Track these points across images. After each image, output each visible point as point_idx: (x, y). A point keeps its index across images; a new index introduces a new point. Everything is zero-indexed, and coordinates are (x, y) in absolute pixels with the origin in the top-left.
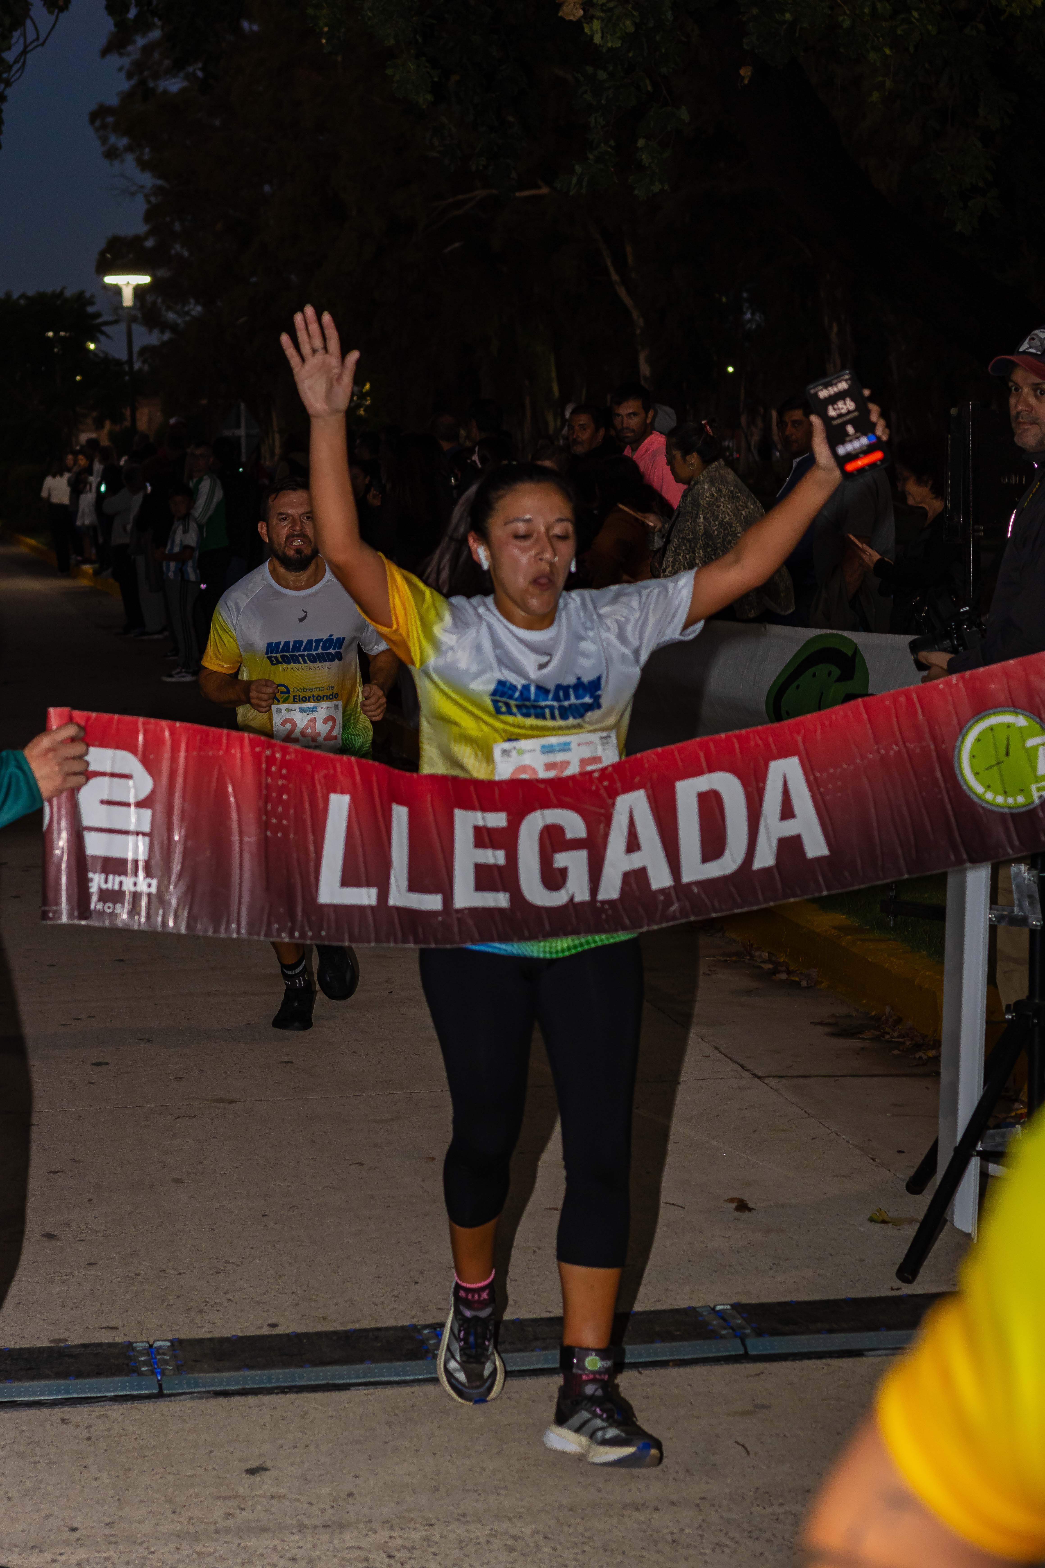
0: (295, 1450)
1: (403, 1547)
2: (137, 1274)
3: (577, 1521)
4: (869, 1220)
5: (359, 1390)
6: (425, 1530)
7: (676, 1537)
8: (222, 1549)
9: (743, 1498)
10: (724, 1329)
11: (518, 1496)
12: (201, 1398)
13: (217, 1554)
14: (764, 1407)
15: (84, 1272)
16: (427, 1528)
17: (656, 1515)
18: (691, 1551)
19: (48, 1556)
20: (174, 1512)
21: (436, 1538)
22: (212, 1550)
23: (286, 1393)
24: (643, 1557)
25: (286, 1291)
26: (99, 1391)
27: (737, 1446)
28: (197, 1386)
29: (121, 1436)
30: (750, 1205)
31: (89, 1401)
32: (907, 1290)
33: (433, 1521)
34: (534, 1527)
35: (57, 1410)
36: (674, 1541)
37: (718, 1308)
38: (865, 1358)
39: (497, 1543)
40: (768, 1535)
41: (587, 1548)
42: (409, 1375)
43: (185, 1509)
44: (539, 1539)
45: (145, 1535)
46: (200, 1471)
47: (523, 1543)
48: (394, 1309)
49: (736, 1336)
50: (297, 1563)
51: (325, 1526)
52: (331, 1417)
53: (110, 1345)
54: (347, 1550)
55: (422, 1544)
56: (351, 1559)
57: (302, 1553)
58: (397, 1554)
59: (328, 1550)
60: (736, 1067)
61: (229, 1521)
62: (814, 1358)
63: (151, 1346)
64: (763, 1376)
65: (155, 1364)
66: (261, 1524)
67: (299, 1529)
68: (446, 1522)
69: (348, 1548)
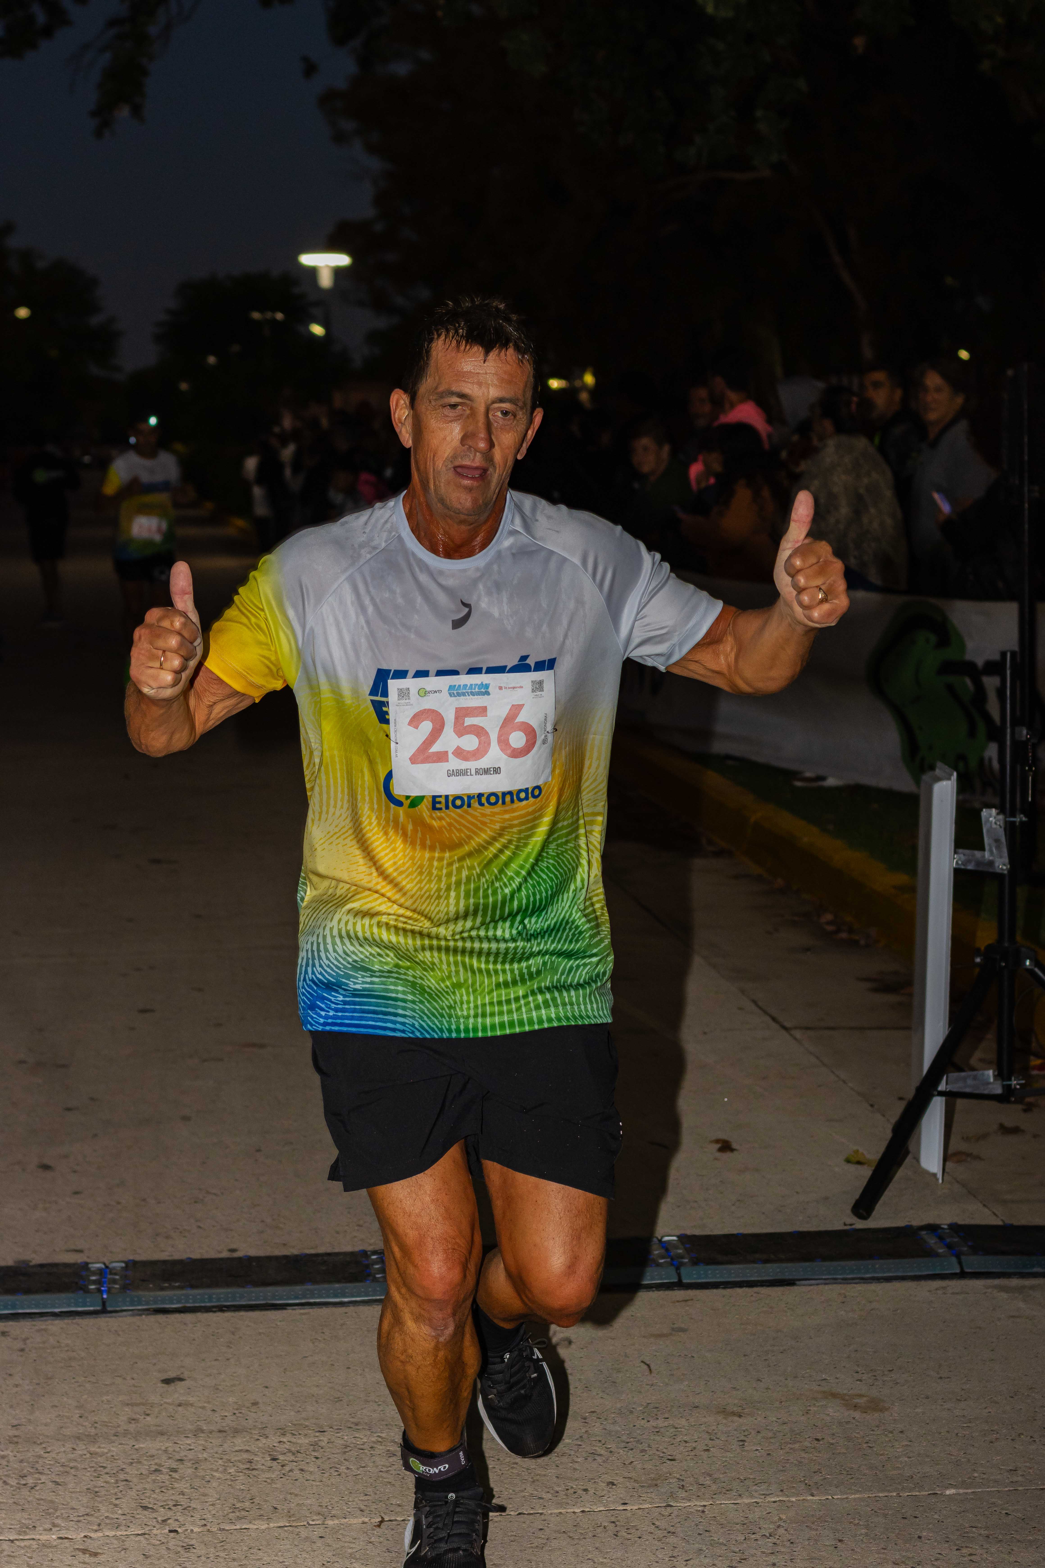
0: (216, 1363)
1: (290, 1451)
2: (118, 1203)
4: (845, 1160)
5: (295, 1309)
6: (315, 1436)
8: (115, 1449)
9: (631, 1412)
10: (663, 1258)
12: (141, 1315)
13: (109, 1455)
14: (681, 1330)
15: (68, 1200)
16: (317, 1434)
18: (565, 1459)
20: (81, 1417)
21: (323, 1444)
22: (106, 1451)
23: (223, 1311)
24: (517, 1463)
25: (256, 1220)
26: (45, 1307)
27: (642, 1364)
28: (140, 1304)
29: (54, 1348)
30: (734, 1146)
31: (33, 1316)
32: (860, 1224)
33: (326, 1429)
37: (666, 1239)
38: (795, 1287)
40: (645, 1446)
42: (345, 1297)
43: (93, 1414)
45: (47, 1436)
46: (119, 1380)
49: (672, 1265)
51: (220, 1431)
52: (260, 1334)
53: (66, 1265)
54: (234, 1454)
55: (308, 1449)
56: (235, 1461)
57: (191, 1455)
58: (281, 1457)
59: (217, 1453)
60: (767, 1019)
61: (131, 1425)
62: (746, 1287)
63: (107, 1267)
64: (690, 1303)
65: (104, 1283)
66: (161, 1428)
67: (195, 1433)
68: (338, 1429)
69: (236, 1451)
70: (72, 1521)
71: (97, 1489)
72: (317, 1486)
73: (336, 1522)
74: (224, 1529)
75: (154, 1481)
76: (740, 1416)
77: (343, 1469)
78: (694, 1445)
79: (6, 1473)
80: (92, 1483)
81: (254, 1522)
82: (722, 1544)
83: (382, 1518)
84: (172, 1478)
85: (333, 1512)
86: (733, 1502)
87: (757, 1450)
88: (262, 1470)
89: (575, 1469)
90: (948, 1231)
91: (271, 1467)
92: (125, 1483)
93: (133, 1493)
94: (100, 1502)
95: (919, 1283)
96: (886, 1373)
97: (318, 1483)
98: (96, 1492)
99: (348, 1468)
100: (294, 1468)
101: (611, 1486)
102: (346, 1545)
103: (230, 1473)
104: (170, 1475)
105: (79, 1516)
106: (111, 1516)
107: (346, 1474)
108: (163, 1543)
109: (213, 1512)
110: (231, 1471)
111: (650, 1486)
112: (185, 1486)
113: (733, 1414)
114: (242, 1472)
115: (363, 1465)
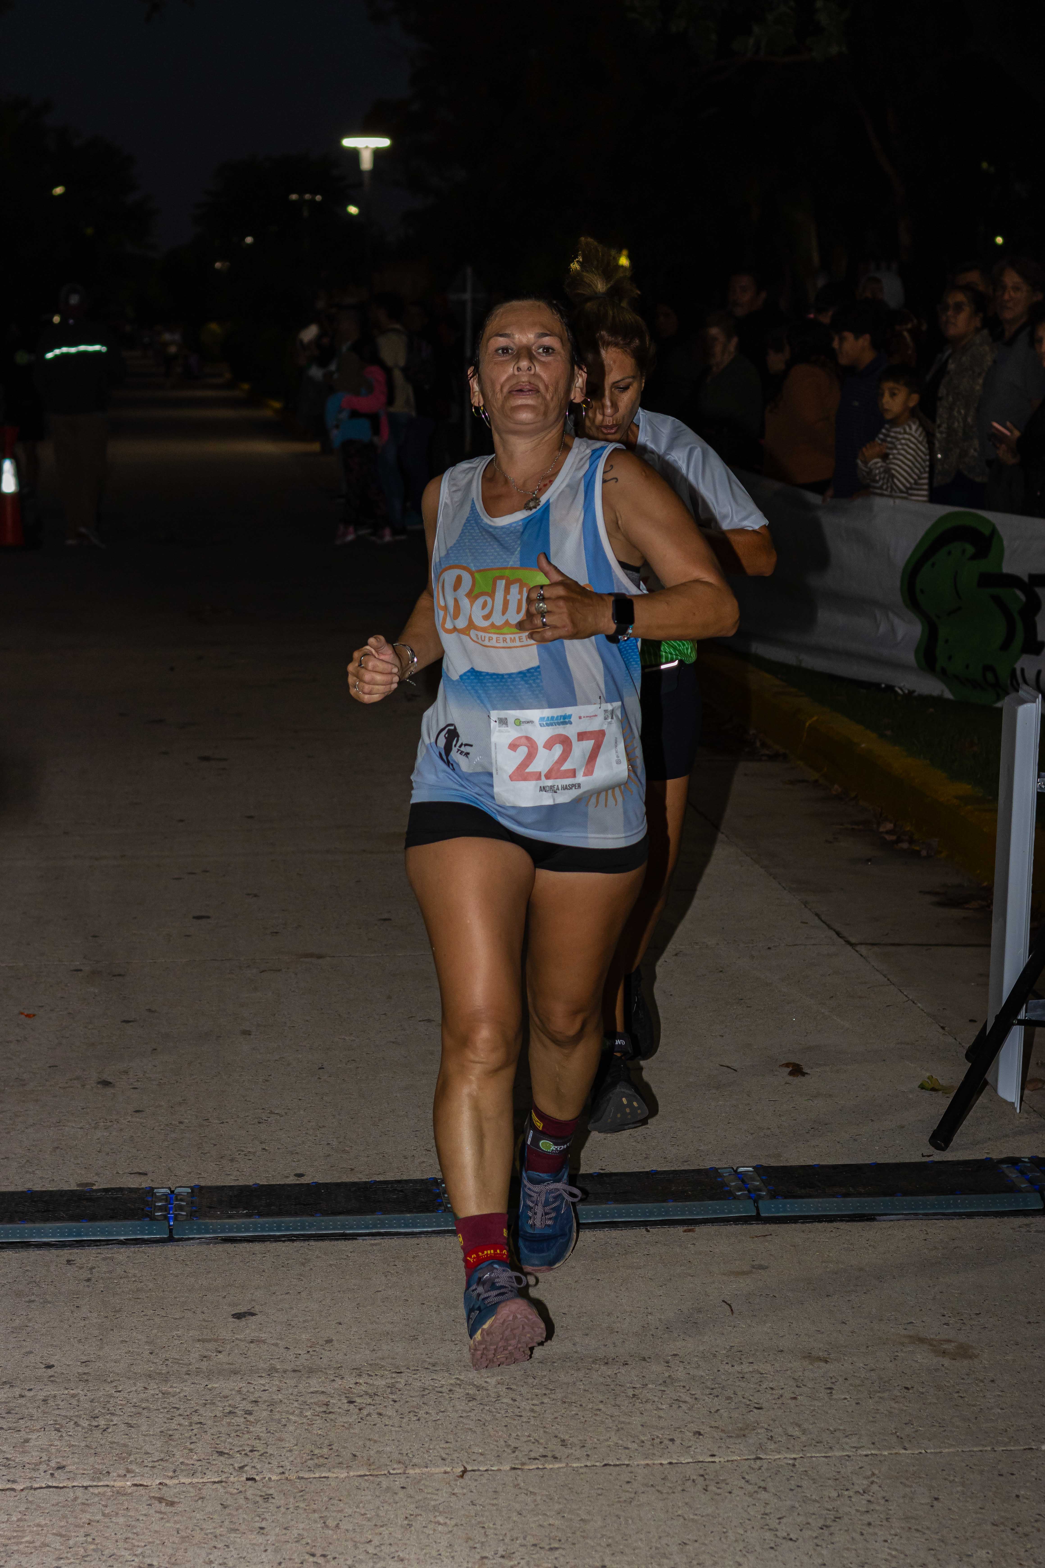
0: (287, 1296)
1: (366, 1393)
2: (181, 1123)
3: (545, 1373)
4: (919, 1087)
5: (365, 1240)
6: (392, 1378)
7: (637, 1392)
8: (188, 1389)
9: (715, 1356)
10: (741, 1190)
12: (208, 1244)
13: (182, 1395)
14: (762, 1267)
15: (129, 1118)
16: (394, 1375)
17: (623, 1370)
18: (649, 1406)
19: (17, 1391)
20: (151, 1353)
21: (400, 1386)
22: (178, 1390)
23: (293, 1241)
24: (600, 1410)
25: (322, 1143)
26: (110, 1234)
27: (724, 1303)
28: (207, 1232)
29: (121, 1278)
30: (805, 1070)
31: (98, 1244)
32: (938, 1156)
33: (402, 1369)
35: (66, 1251)
36: (634, 1395)
37: (741, 1169)
38: (876, 1223)
39: (459, 1392)
40: (730, 1393)
41: (546, 1400)
42: (416, 1227)
43: (163, 1350)
44: (502, 1389)
45: (118, 1374)
46: (189, 1314)
47: (485, 1392)
48: (424, 1162)
49: (750, 1198)
51: (294, 1371)
52: (331, 1265)
53: (131, 1190)
54: (310, 1395)
55: (385, 1391)
56: (312, 1403)
57: (265, 1396)
58: (358, 1400)
59: (292, 1394)
60: (832, 934)
61: (203, 1363)
62: (825, 1221)
63: (172, 1192)
64: (769, 1238)
65: (171, 1209)
66: (234, 1366)
67: (269, 1373)
68: (415, 1370)
69: (312, 1393)
70: (147, 1466)
71: (170, 1432)
72: (396, 1431)
73: (417, 1471)
74: (302, 1478)
75: (229, 1424)
76: (826, 1362)
77: (421, 1413)
78: (781, 1392)
79: (77, 1413)
80: (165, 1425)
81: (333, 1470)
82: (815, 1501)
83: (464, 1467)
84: (247, 1421)
85: (415, 1460)
86: (823, 1455)
87: (845, 1399)
88: (339, 1414)
89: (660, 1417)
90: (1029, 1165)
91: (349, 1411)
92: (199, 1426)
93: (208, 1437)
94: (175, 1447)
95: (1002, 1219)
96: (973, 1316)
97: (397, 1429)
98: (170, 1436)
99: (427, 1413)
100: (371, 1411)
101: (697, 1436)
102: (429, 1496)
103: (306, 1416)
104: (245, 1418)
105: (153, 1461)
106: (186, 1461)
107: (425, 1419)
108: (241, 1492)
109: (291, 1459)
110: (307, 1414)
111: (738, 1437)
112: (261, 1430)
113: (819, 1359)
114: (318, 1416)
115: (442, 1410)
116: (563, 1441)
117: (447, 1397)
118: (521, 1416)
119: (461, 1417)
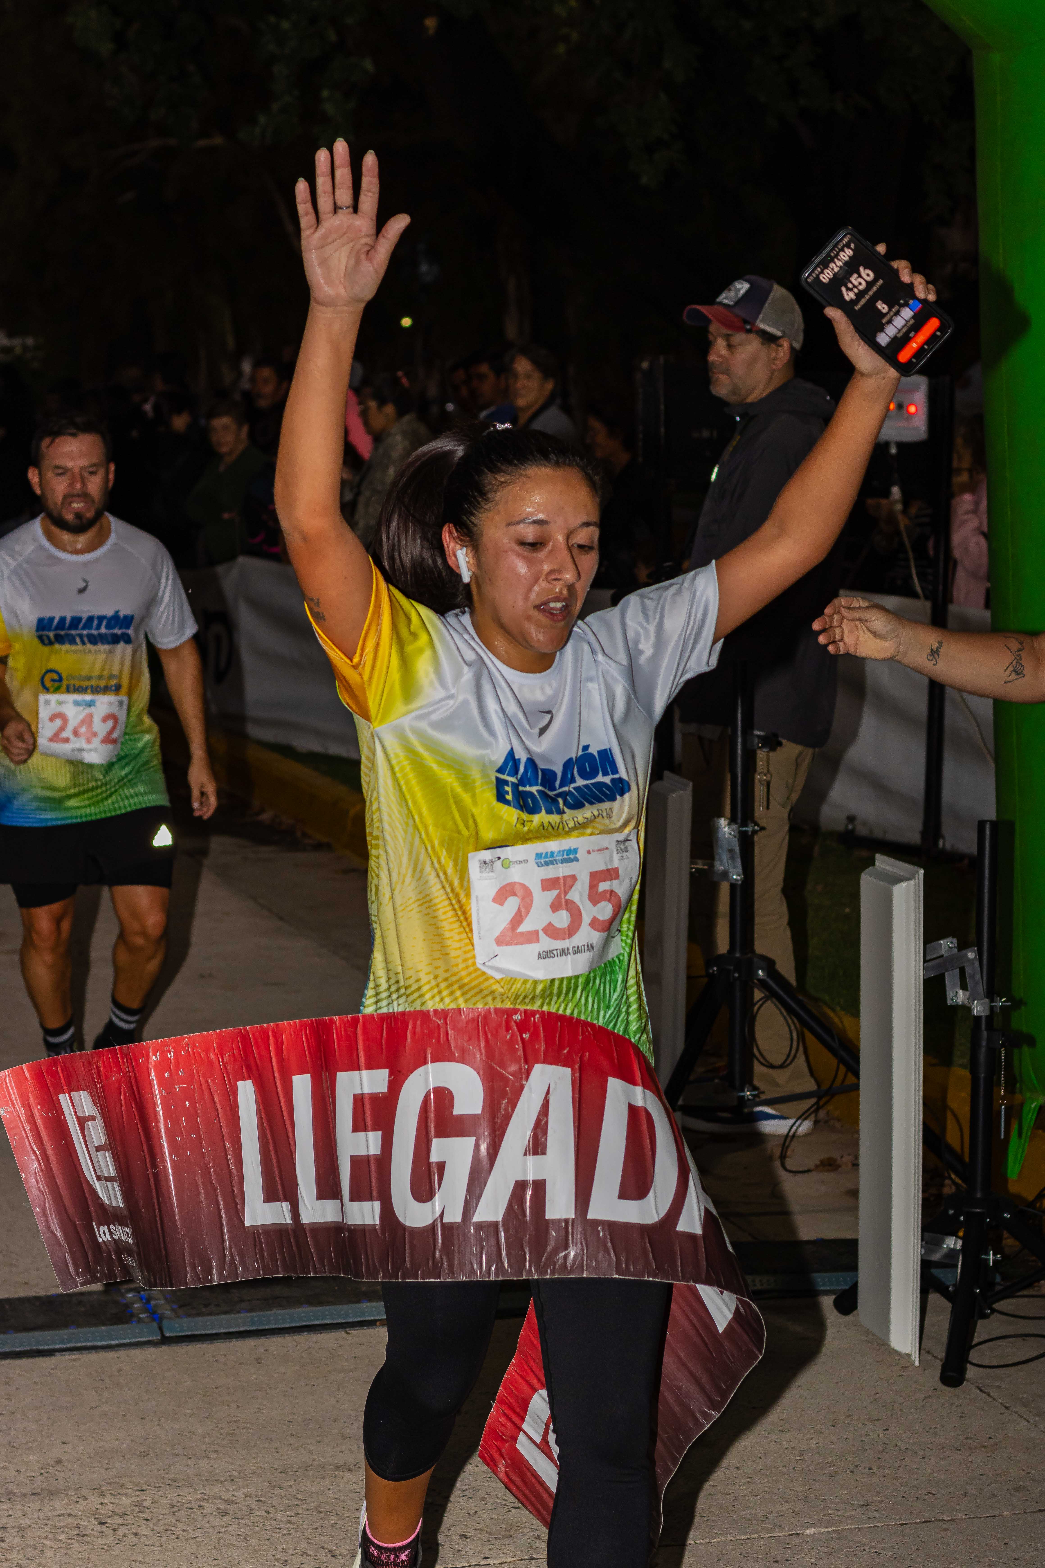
1: (115, 1513)
3: (290, 1483)
5: (64, 1355)
6: (136, 1496)
11: (229, 1459)
16: (138, 1493)
21: (148, 1504)
33: (144, 1487)
34: (246, 1491)
39: (209, 1507)
40: (482, 1493)
41: (300, 1511)
42: (113, 1340)
44: (252, 1502)
47: (236, 1506)
50: (7, 1532)
51: (34, 1494)
52: (36, 1383)
54: (57, 1518)
55: (134, 1510)
56: (61, 1526)
57: (12, 1522)
58: (109, 1521)
59: (38, 1518)
67: (9, 1497)
68: (157, 1487)
69: (58, 1516)
72: (159, 1551)
77: (178, 1531)
88: (94, 1536)
91: (102, 1532)
97: (159, 1548)
99: (184, 1531)
100: (127, 1532)
101: (464, 1539)
103: (60, 1540)
107: (184, 1536)
110: (61, 1538)
111: (504, 1538)
112: (18, 1557)
114: (73, 1539)
115: (199, 1526)
116: (331, 1551)
117: (199, 1512)
118: (280, 1529)
119: (220, 1532)
